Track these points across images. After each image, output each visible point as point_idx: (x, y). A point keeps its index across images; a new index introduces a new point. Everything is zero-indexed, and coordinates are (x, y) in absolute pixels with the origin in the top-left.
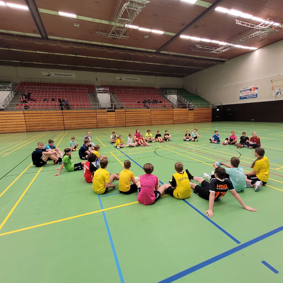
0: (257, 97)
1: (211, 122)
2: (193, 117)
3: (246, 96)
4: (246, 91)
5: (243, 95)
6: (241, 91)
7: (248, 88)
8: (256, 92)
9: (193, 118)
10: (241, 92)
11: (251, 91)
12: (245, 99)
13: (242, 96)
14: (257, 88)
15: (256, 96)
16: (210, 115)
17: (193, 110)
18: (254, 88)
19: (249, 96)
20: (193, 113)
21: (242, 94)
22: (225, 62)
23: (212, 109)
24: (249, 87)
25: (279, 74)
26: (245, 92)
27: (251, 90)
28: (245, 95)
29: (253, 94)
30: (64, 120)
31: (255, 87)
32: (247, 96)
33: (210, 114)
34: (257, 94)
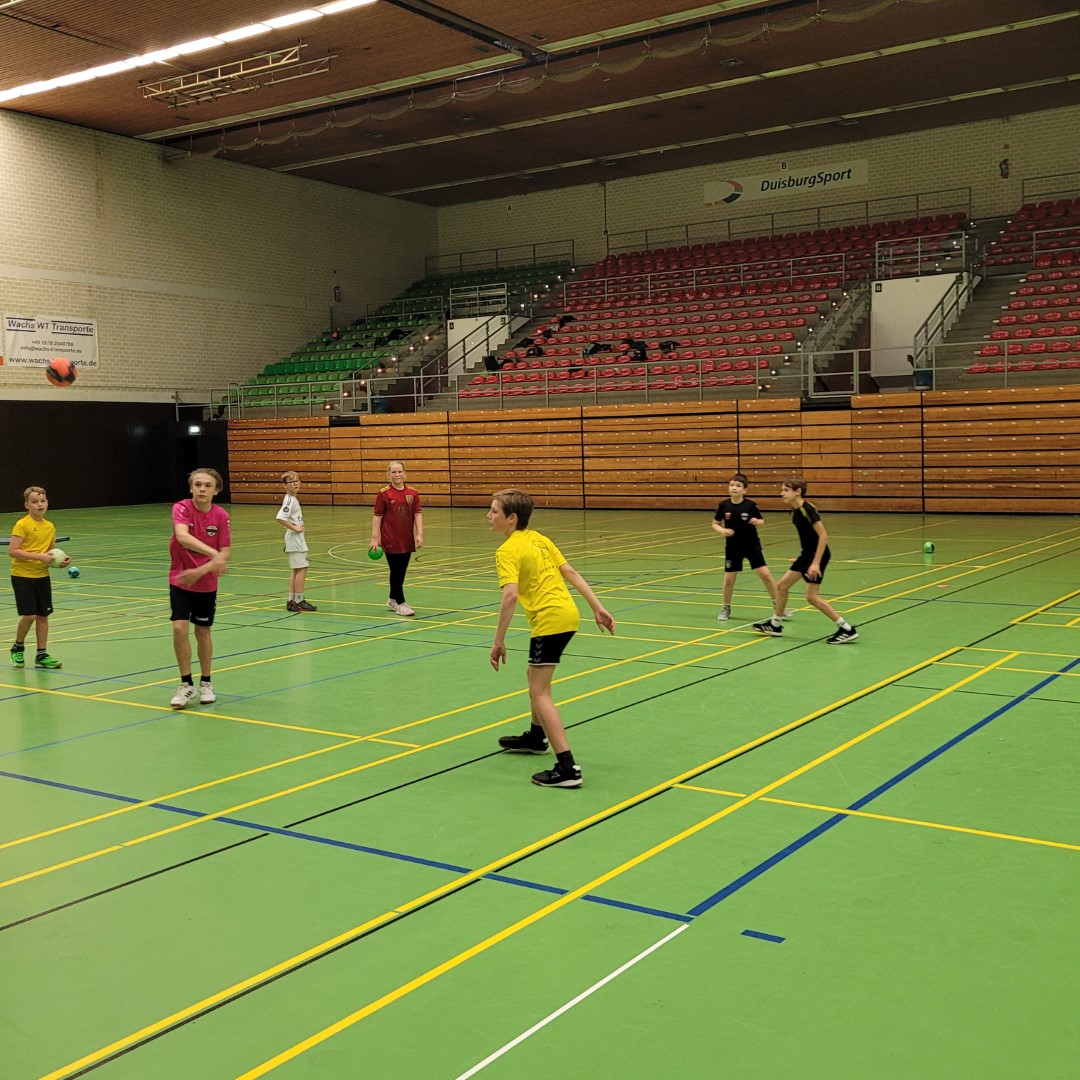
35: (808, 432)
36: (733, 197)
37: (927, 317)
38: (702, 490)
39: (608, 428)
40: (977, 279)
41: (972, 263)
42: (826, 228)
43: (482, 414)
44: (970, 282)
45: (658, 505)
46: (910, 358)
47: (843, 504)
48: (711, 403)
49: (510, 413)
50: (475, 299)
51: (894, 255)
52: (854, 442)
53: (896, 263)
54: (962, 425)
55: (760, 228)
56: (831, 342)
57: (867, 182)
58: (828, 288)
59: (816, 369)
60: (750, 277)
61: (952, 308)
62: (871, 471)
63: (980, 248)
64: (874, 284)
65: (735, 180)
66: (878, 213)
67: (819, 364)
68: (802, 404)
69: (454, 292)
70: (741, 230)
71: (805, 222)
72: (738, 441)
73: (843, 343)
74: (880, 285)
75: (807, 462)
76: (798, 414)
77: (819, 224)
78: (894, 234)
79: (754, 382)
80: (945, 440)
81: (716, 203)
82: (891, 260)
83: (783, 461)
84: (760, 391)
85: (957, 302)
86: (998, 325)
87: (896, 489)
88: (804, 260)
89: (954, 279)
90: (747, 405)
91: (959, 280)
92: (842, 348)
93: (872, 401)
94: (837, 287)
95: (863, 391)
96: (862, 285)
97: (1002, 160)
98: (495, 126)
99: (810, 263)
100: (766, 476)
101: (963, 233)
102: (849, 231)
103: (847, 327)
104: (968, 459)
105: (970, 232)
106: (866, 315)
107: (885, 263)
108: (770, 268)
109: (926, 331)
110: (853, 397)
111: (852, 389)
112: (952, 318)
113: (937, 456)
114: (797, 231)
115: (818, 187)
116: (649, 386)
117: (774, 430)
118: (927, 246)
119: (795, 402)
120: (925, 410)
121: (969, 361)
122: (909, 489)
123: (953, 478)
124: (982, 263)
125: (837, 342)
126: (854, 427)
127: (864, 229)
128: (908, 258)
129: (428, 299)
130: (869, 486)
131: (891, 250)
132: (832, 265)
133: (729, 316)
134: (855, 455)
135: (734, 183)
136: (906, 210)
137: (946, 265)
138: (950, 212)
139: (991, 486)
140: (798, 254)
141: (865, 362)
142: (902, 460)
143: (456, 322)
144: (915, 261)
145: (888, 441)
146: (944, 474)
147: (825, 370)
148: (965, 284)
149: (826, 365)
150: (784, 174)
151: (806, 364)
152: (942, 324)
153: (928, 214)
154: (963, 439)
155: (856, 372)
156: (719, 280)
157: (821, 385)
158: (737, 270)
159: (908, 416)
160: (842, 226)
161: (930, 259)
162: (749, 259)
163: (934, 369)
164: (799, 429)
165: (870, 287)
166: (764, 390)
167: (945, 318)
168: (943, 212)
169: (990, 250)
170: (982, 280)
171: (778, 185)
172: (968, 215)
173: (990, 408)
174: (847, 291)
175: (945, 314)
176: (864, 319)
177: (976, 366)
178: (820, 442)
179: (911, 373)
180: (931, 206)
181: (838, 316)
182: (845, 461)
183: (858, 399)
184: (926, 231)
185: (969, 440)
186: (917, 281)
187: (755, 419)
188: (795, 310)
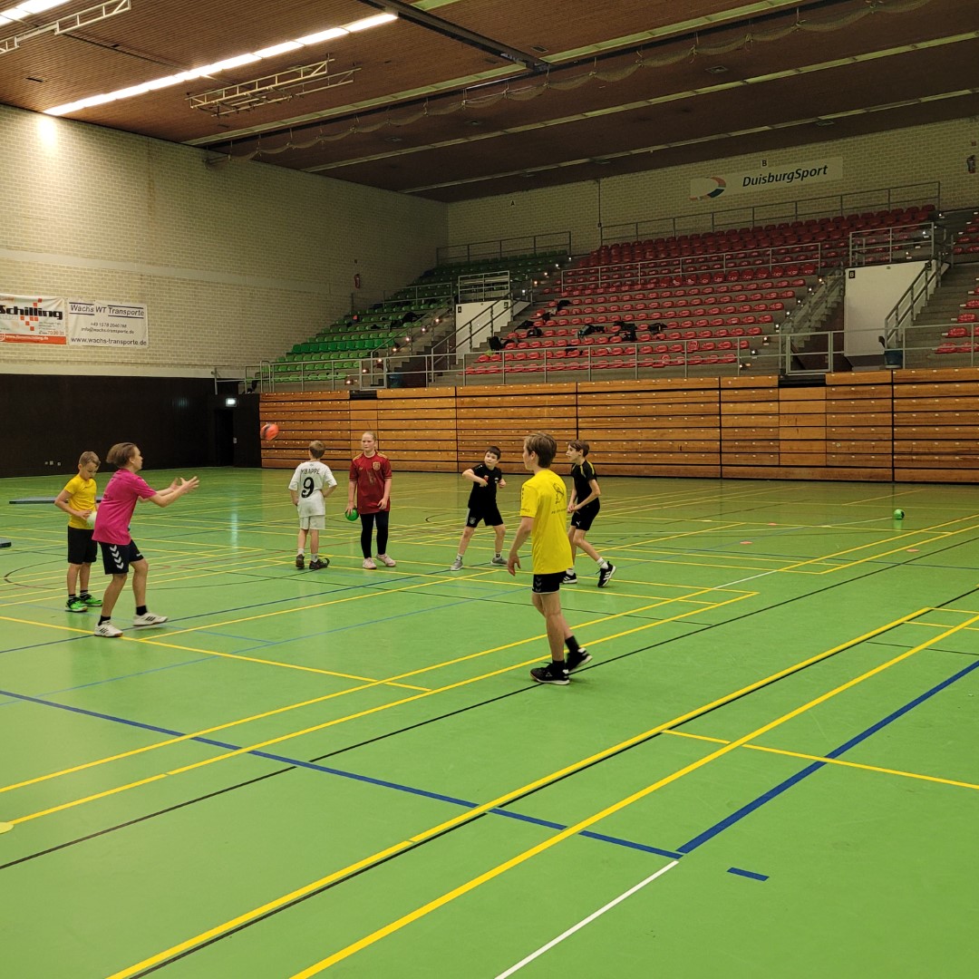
30: (577, 429)
35: (784, 407)
36: (717, 192)
37: (897, 302)
38: (687, 459)
39: (601, 402)
40: (945, 266)
41: (941, 250)
42: (803, 219)
43: (486, 389)
44: (939, 269)
45: (646, 472)
46: (881, 340)
47: (817, 473)
48: (696, 380)
49: (512, 388)
50: (481, 285)
51: (867, 245)
52: (828, 416)
53: (869, 252)
54: (930, 401)
55: (742, 220)
56: (808, 324)
57: (841, 177)
58: (805, 274)
59: (793, 350)
60: (732, 265)
61: (922, 292)
62: (843, 443)
63: (948, 238)
64: (847, 271)
65: (718, 176)
66: (851, 206)
67: (795, 344)
68: (779, 381)
69: (461, 279)
70: (724, 222)
71: (784, 214)
72: (720, 415)
73: (819, 325)
74: (854, 272)
75: (784, 434)
76: (776, 390)
77: (797, 216)
78: (867, 225)
79: (735, 361)
80: (914, 415)
81: (701, 198)
82: (864, 249)
83: (762, 434)
84: (741, 369)
85: (926, 288)
86: (964, 308)
87: (867, 460)
88: (783, 248)
89: (923, 266)
90: (729, 381)
91: (928, 267)
92: (817, 330)
93: (844, 379)
94: (813, 274)
95: (836, 370)
96: (837, 272)
97: (969, 156)
98: (501, 128)
99: (788, 251)
100: (746, 447)
101: (933, 224)
102: (825, 222)
103: (822, 310)
104: (936, 433)
105: (938, 222)
106: (840, 300)
107: (858, 252)
108: (750, 256)
109: (897, 314)
110: (827, 375)
111: (827, 368)
112: (922, 302)
113: (906, 429)
114: (777, 223)
115: (797, 182)
116: (638, 364)
117: (754, 405)
118: (898, 236)
119: (773, 380)
120: (895, 387)
121: (936, 342)
122: (879, 460)
123: (921, 450)
124: (949, 250)
125: (813, 324)
126: (828, 402)
127: (839, 220)
128: (880, 247)
129: (439, 285)
130: (842, 457)
131: (864, 240)
132: (809, 254)
133: (713, 300)
134: (828, 429)
135: (717, 179)
136: (879, 203)
137: (915, 254)
138: (920, 205)
139: (957, 458)
140: (777, 244)
141: (839, 344)
142: (873, 433)
143: (464, 306)
144: (886, 250)
145: (860, 416)
146: (913, 446)
147: (801, 350)
148: (934, 271)
149: (802, 345)
150: (765, 171)
151: (784, 344)
152: (911, 307)
153: (899, 206)
154: (931, 414)
155: (831, 353)
156: (703, 268)
157: (798, 363)
158: (721, 259)
159: (880, 393)
160: (817, 218)
161: (901, 248)
162: (732, 249)
163: (904, 349)
164: (777, 403)
165: (844, 274)
166: (744, 368)
167: (914, 302)
168: (913, 204)
169: (957, 240)
170: (950, 267)
171: (758, 181)
172: (936, 207)
173: (957, 385)
174: (822, 277)
175: (914, 298)
176: (838, 303)
177: (944, 346)
178: (796, 416)
179: (882, 353)
180: (902, 199)
181: (814, 300)
182: (820, 434)
183: (832, 377)
184: (897, 222)
185: (937, 415)
186: (889, 268)
187: (736, 395)
188: (774, 295)
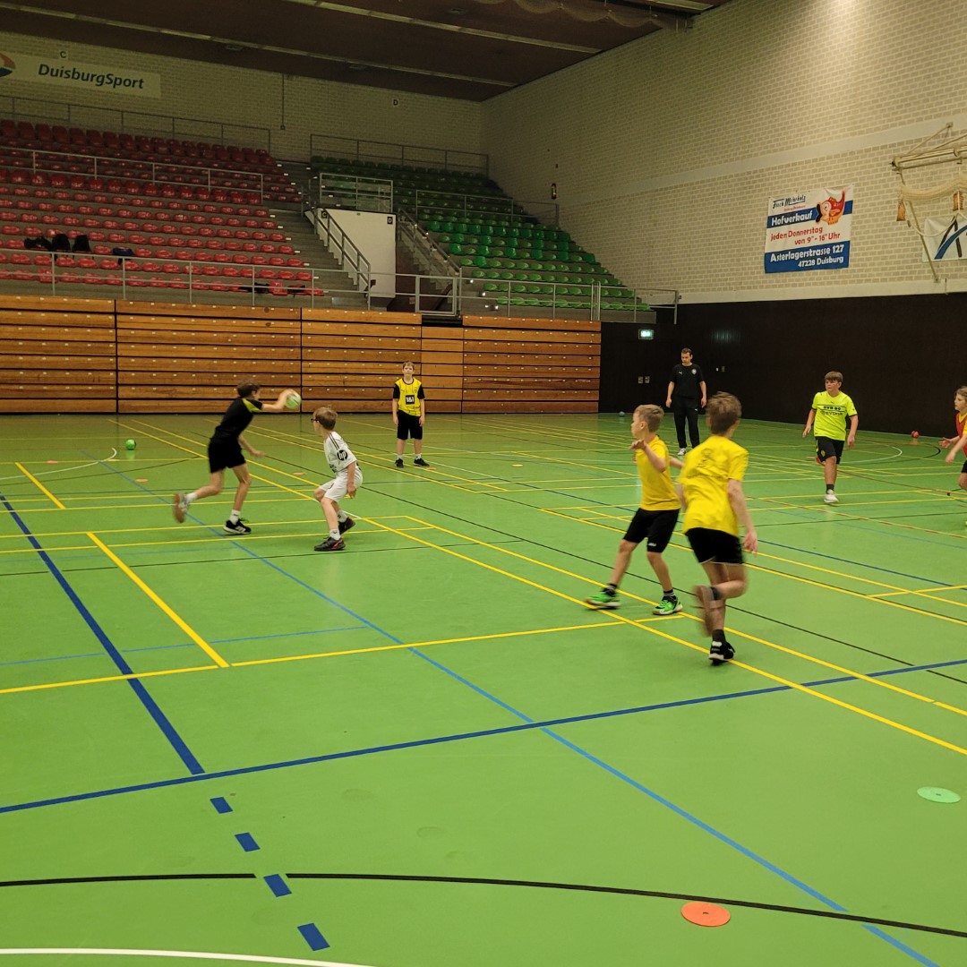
0: (846, 264)
1: (595, 418)
2: (459, 370)
3: (797, 256)
4: (797, 217)
5: (779, 245)
6: (770, 219)
7: (802, 199)
8: (842, 228)
9: (458, 382)
10: (769, 226)
11: (822, 223)
12: (791, 273)
13: (777, 254)
14: (847, 207)
15: (841, 259)
16: (591, 369)
17: (456, 323)
18: (832, 201)
19: (810, 253)
20: (459, 346)
21: (778, 236)
22: (698, 21)
23: (603, 324)
24: (808, 196)
25: (948, 120)
26: (794, 228)
27: (817, 214)
28: (790, 244)
29: (830, 246)
31: (837, 195)
32: (802, 255)
33: (588, 361)
34: (847, 244)
